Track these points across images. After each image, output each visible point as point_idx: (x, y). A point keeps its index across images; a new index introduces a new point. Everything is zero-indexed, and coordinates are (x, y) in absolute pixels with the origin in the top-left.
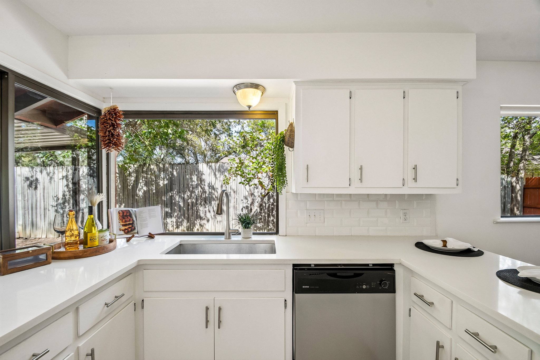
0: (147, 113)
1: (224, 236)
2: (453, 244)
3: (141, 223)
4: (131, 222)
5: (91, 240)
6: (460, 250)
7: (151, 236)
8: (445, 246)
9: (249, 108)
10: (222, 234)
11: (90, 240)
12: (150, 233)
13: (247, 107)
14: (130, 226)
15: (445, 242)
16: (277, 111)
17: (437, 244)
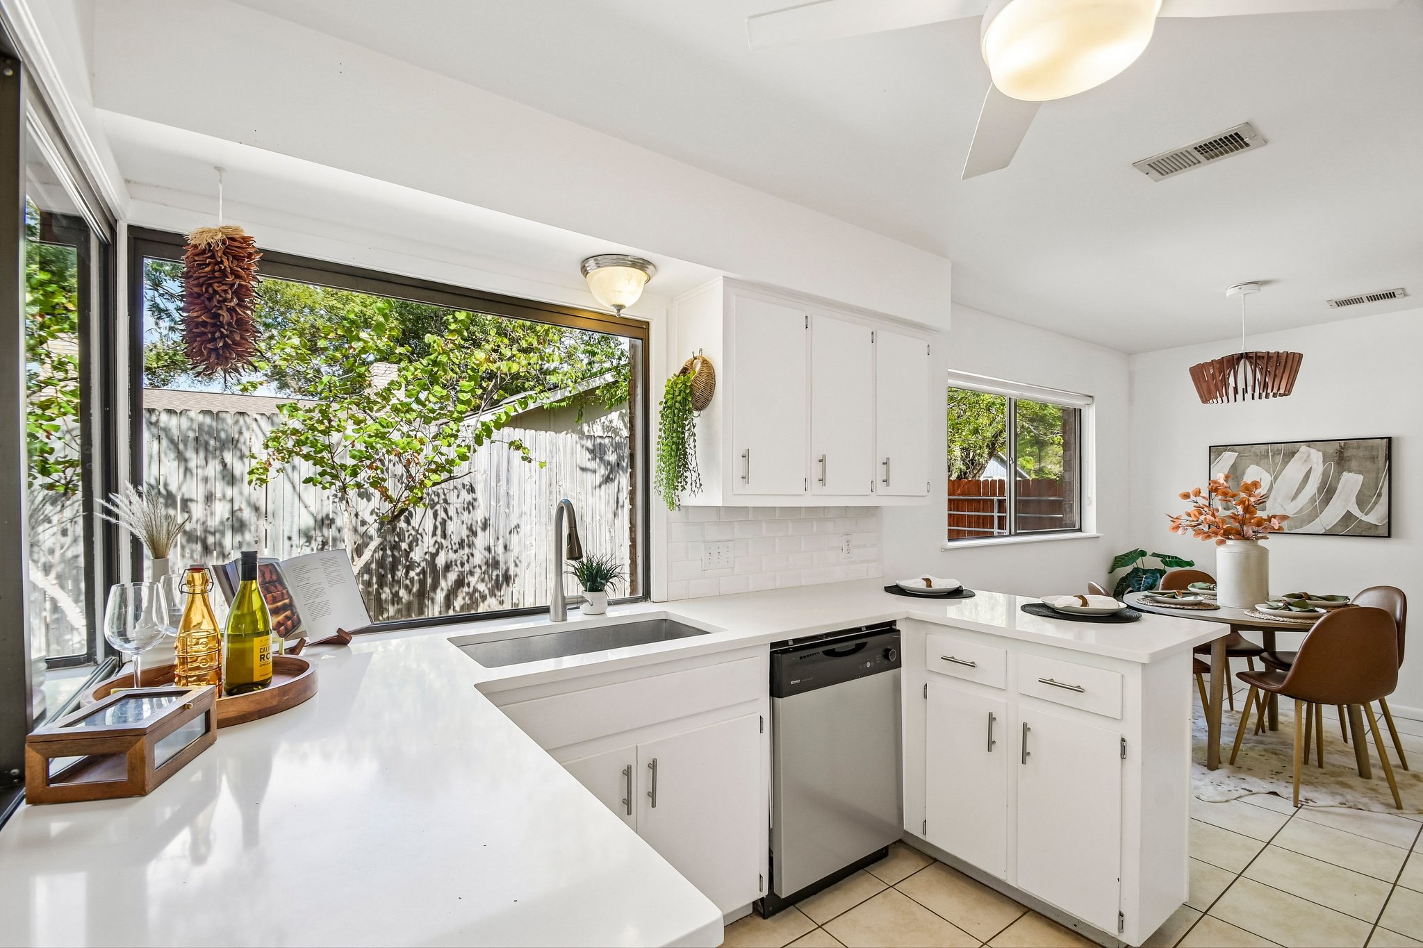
0: (292, 262)
1: (547, 616)
2: (940, 584)
3: (309, 602)
4: (287, 601)
5: (263, 658)
6: (946, 590)
7: (340, 640)
8: (929, 585)
9: (619, 310)
10: (545, 610)
11: (261, 658)
12: (340, 630)
13: (612, 308)
14: (288, 613)
15: (928, 581)
16: (648, 322)
17: (920, 585)
